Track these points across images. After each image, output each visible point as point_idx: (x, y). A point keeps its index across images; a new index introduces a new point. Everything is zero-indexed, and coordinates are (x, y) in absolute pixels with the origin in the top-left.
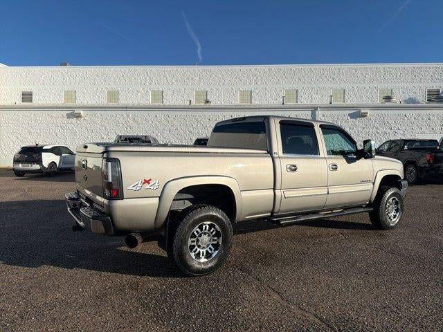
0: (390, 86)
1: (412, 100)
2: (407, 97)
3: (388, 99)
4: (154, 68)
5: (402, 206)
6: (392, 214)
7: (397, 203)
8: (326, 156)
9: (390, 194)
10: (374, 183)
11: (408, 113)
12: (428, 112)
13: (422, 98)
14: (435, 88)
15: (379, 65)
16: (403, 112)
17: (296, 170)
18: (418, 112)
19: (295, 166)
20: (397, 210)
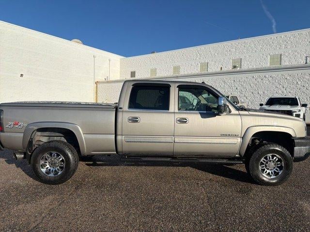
4: (203, 47)
10: (242, 138)
20: (280, 168)
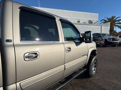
0: (79, 18)
1: (85, 23)
2: (84, 22)
3: (79, 22)
5: (97, 64)
6: (93, 69)
7: (95, 63)
8: (64, 42)
9: (94, 59)
10: (87, 56)
11: (84, 26)
12: (89, 26)
13: (87, 22)
14: (90, 20)
15: (77, 12)
16: (83, 26)
17: (36, 57)
18: (87, 26)
19: (36, 54)
20: (95, 67)
